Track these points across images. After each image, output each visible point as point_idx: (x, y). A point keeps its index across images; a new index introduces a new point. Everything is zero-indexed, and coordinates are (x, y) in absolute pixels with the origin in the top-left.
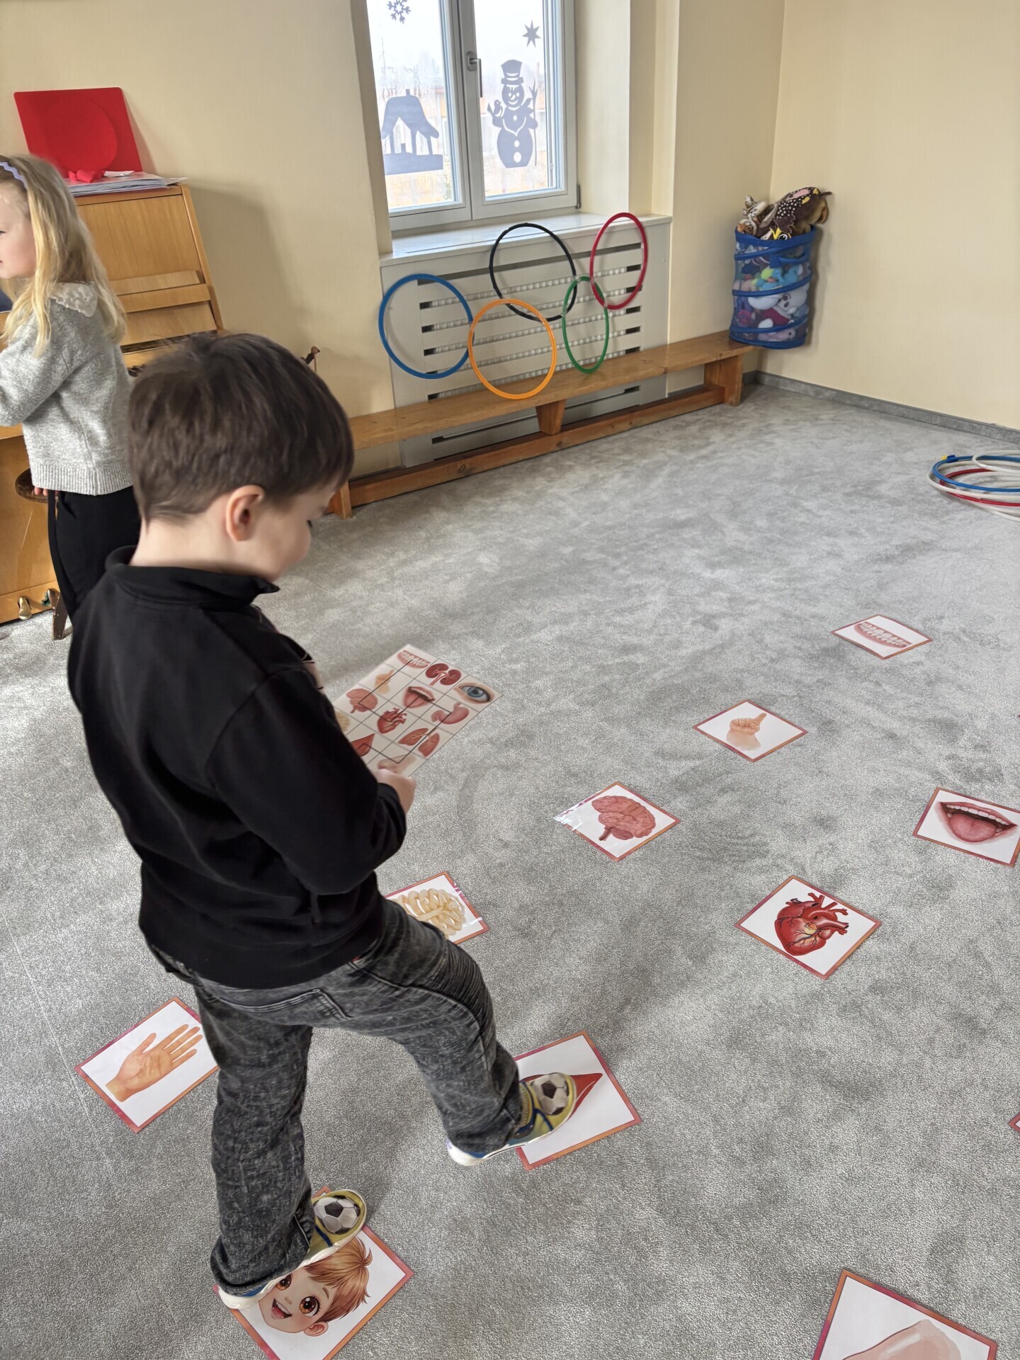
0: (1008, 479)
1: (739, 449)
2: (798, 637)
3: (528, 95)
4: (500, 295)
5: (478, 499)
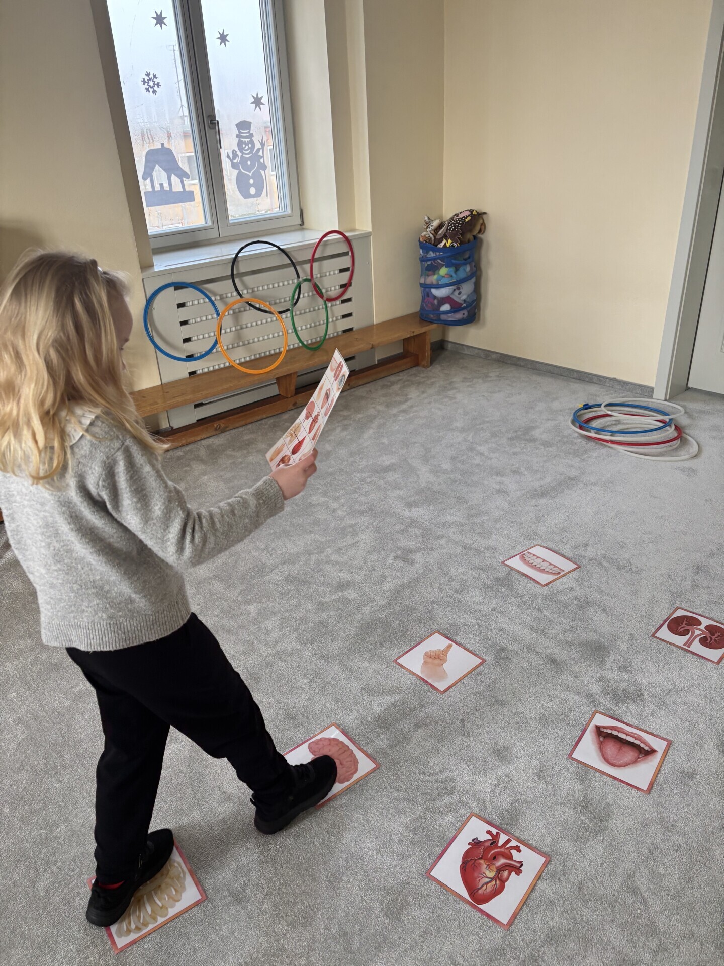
1: (430, 403)
2: (476, 568)
3: (258, 146)
4: (241, 296)
5: (229, 452)
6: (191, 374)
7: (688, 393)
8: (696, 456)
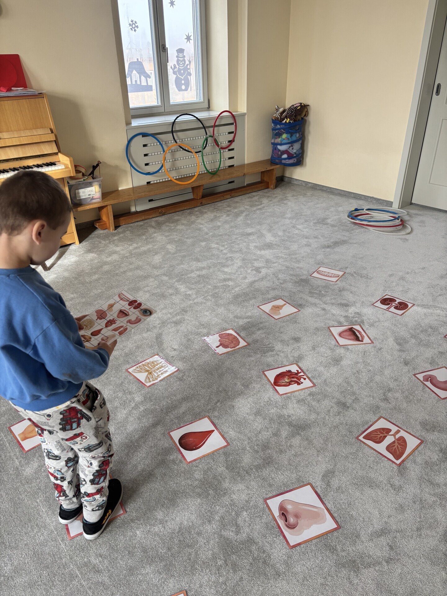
0: (377, 217)
1: (274, 206)
3: (187, 62)
4: (176, 142)
5: (167, 224)
6: (148, 183)
7: (411, 206)
8: (409, 233)
